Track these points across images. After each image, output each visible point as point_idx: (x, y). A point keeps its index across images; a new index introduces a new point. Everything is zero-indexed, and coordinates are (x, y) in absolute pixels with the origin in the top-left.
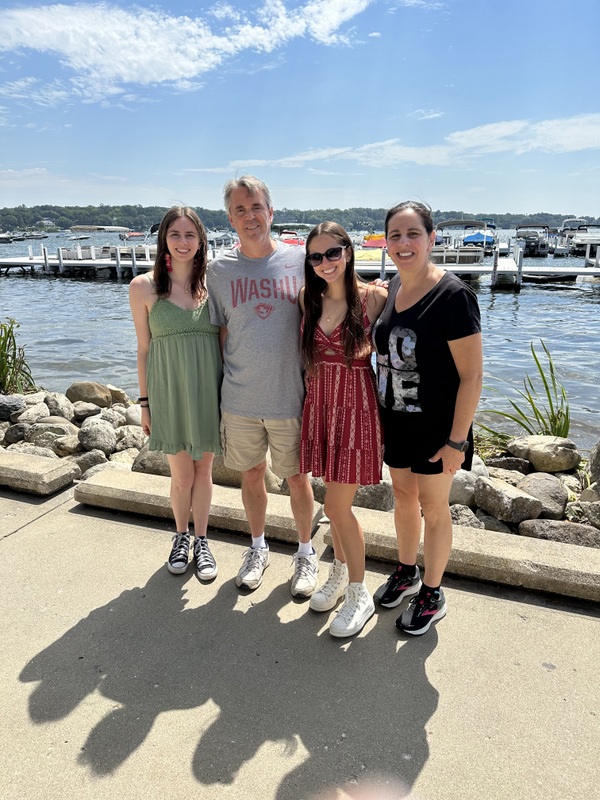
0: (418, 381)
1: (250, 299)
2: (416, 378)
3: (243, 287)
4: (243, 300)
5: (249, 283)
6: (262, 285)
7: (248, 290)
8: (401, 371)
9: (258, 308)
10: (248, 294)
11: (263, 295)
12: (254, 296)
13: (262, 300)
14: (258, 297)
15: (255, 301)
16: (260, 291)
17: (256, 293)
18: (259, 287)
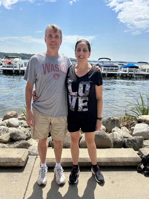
0: (88, 100)
1: (51, 71)
2: (87, 99)
3: (48, 67)
4: (49, 72)
5: (50, 65)
6: (56, 67)
7: (50, 68)
8: (82, 97)
9: (54, 75)
10: (50, 69)
11: (56, 70)
12: (53, 70)
13: (56, 72)
14: (54, 71)
15: (53, 73)
16: (55, 69)
17: (54, 69)
18: (54, 67)
